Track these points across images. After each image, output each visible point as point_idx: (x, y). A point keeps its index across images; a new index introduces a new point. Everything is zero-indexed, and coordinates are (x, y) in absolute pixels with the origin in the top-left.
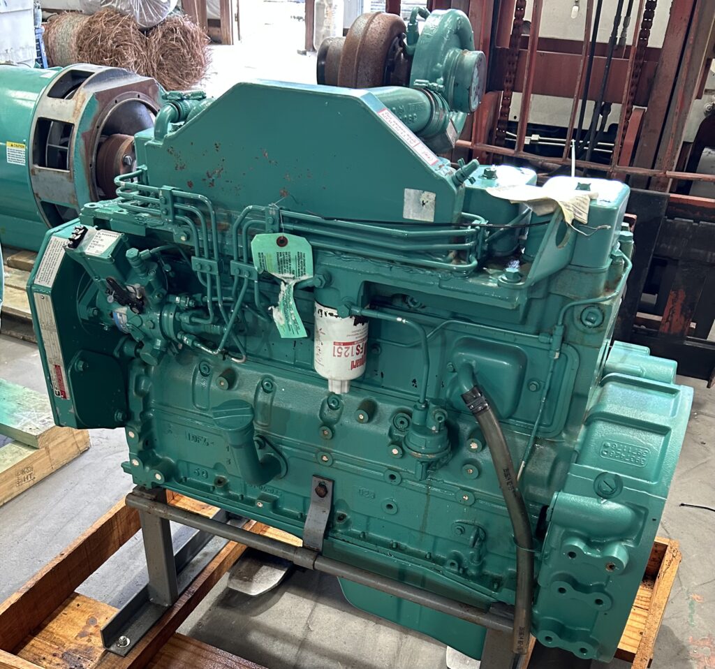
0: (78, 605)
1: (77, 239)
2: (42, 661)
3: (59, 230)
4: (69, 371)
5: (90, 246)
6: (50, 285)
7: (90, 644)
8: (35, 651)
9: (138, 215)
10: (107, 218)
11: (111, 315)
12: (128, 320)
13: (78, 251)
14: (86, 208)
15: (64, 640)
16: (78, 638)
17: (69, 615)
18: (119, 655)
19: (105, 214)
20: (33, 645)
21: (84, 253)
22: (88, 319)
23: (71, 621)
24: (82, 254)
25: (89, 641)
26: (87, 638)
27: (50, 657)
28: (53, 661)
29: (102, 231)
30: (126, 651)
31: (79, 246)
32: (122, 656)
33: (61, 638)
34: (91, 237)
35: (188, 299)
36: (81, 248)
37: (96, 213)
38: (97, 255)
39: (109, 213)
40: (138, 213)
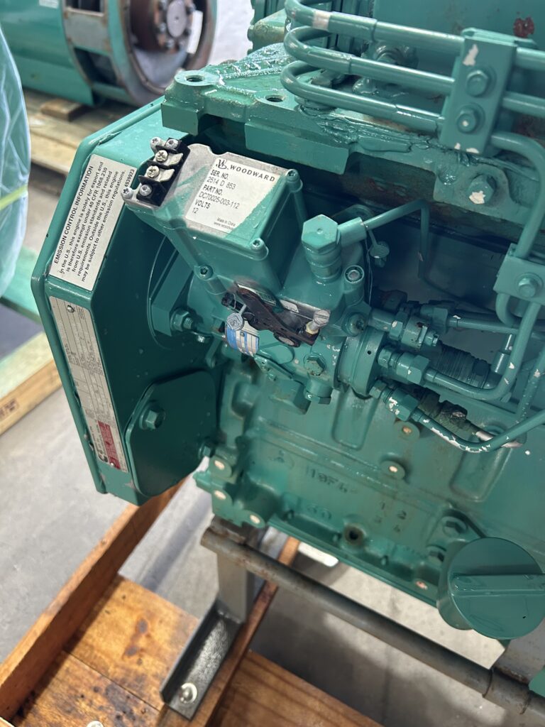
0: (124, 597)
1: (163, 183)
2: (80, 700)
3: (110, 138)
4: (129, 431)
5: (200, 203)
6: (89, 284)
7: (140, 669)
8: (71, 681)
9: (333, 114)
10: (235, 116)
11: (222, 329)
12: (259, 347)
13: (163, 214)
14: (178, 85)
15: (107, 660)
16: (126, 658)
17: (113, 615)
18: (184, 717)
19: (232, 106)
20: (67, 671)
21: (183, 223)
22: (170, 334)
23: (115, 626)
24: (177, 224)
25: (139, 662)
26: (135, 658)
27: (90, 694)
28: (95, 701)
29: (229, 159)
30: (193, 711)
31: (168, 199)
32: (187, 719)
33: (103, 657)
34: (201, 173)
35: (425, 328)
36: (174, 208)
37: (207, 99)
38: (221, 231)
39: (240, 101)
40: (333, 108)
